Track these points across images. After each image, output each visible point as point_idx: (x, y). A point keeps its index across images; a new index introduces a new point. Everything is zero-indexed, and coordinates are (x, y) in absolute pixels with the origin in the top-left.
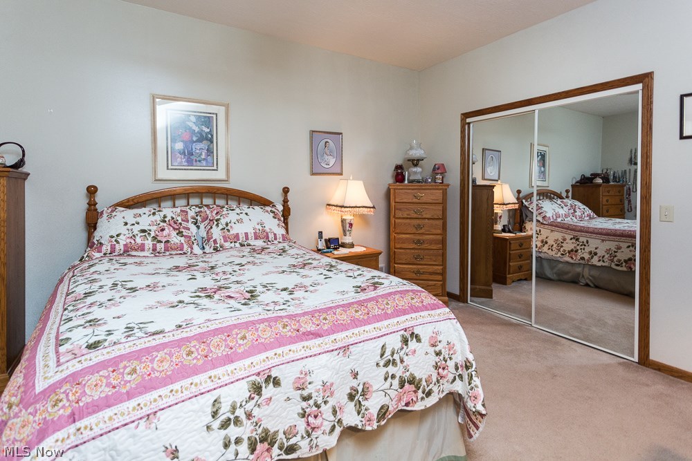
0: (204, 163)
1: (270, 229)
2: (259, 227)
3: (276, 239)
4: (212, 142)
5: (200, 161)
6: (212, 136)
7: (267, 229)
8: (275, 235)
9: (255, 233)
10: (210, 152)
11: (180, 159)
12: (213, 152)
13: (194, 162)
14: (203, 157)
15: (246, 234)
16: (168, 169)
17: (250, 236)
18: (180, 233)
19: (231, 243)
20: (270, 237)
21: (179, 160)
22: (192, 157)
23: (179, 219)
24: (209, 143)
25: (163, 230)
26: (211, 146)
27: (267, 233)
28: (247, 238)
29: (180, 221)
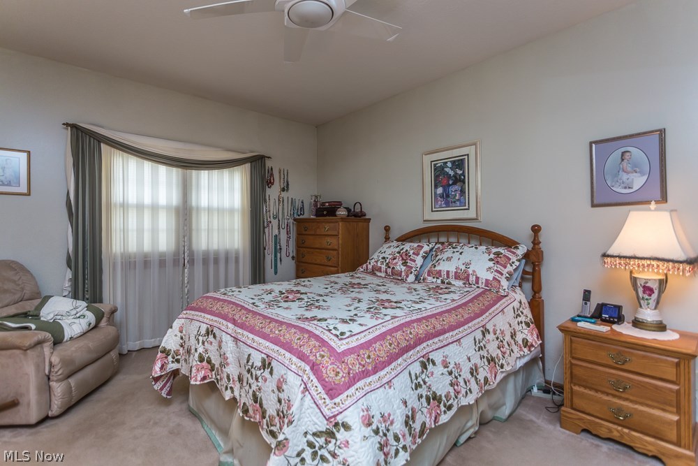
0: (458, 203)
1: (474, 271)
2: (463, 267)
3: (477, 282)
4: (464, 183)
5: (454, 202)
6: (464, 177)
7: (470, 271)
8: (477, 279)
9: (456, 273)
10: (462, 192)
11: (441, 202)
12: (465, 192)
13: (450, 204)
14: (457, 198)
15: (448, 272)
16: (432, 211)
17: (451, 275)
18: (405, 264)
19: (434, 278)
20: (471, 279)
21: (439, 202)
22: (449, 199)
23: (411, 252)
24: (462, 183)
25: (395, 259)
26: (464, 187)
27: (469, 275)
28: (448, 277)
29: (411, 254)
